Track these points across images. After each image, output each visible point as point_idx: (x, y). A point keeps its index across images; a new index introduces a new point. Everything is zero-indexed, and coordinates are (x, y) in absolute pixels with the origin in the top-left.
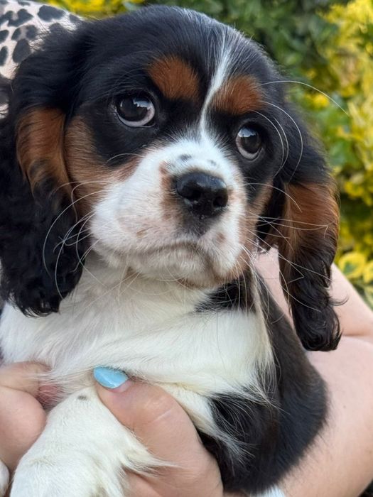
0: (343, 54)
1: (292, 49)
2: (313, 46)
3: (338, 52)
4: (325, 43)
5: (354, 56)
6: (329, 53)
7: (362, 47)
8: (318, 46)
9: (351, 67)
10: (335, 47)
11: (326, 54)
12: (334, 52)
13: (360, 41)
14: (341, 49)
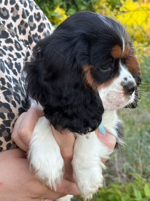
0: (101, 8)
1: (83, 5)
2: (91, 4)
3: (99, 7)
4: (95, 3)
5: (105, 9)
6: (96, 7)
7: (108, 6)
8: (93, 4)
9: (103, 12)
10: (98, 5)
11: (95, 7)
12: (98, 7)
13: (107, 4)
14: (100, 6)
